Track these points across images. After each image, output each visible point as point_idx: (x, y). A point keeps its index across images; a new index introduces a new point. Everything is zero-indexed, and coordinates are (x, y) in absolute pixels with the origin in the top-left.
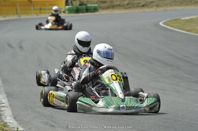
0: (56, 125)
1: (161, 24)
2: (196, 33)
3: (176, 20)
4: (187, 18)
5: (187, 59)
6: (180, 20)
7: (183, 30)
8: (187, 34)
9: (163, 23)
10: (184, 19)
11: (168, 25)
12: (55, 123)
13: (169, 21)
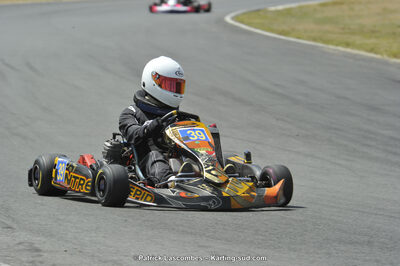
0: (15, 226)
1: (228, 19)
2: (299, 38)
3: (258, 11)
4: (280, 7)
5: (279, 91)
6: (266, 11)
7: (272, 31)
8: (280, 39)
9: (233, 18)
10: (273, 8)
11: (242, 22)
12: (13, 220)
13: (244, 14)
